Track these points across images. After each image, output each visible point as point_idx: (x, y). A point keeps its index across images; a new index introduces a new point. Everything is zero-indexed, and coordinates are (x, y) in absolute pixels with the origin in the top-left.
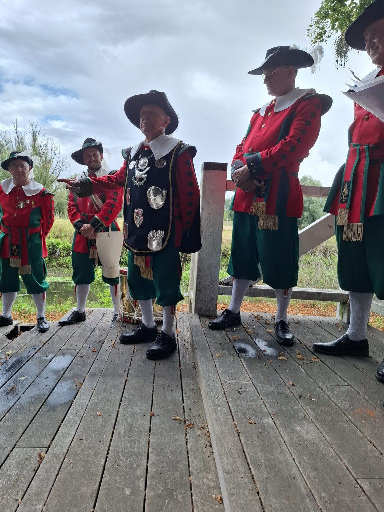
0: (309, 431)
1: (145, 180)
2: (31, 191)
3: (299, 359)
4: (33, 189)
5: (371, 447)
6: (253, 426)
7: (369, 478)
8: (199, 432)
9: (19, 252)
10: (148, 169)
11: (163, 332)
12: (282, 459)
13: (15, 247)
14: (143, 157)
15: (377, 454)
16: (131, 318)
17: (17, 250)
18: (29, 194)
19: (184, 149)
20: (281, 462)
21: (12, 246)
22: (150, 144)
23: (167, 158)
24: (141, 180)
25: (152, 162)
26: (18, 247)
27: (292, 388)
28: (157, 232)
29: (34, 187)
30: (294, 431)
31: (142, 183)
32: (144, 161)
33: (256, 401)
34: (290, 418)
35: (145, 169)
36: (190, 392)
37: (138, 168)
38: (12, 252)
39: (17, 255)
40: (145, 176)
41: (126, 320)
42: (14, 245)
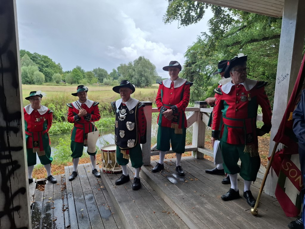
0: (209, 206)
1: (125, 118)
2: (42, 112)
3: (192, 180)
4: (43, 110)
5: (225, 207)
6: (194, 209)
7: (228, 216)
8: (173, 214)
9: (38, 145)
10: (126, 114)
11: (136, 178)
12: (207, 216)
13: (36, 142)
14: (123, 108)
15: (228, 209)
16: (111, 171)
17: (37, 144)
18: (42, 113)
19: (141, 106)
20: (208, 218)
21: (34, 142)
22: (126, 103)
23: (134, 109)
24: (122, 118)
25: (127, 111)
26: (38, 142)
27: (196, 193)
28: (131, 140)
29: (43, 109)
30: (205, 208)
31: (123, 120)
32: (123, 110)
33: (190, 200)
34: (202, 204)
35: (125, 114)
36: (159, 201)
37: (121, 113)
38: (34, 145)
39: (37, 146)
40: (124, 117)
41: (108, 172)
42: (35, 141)
